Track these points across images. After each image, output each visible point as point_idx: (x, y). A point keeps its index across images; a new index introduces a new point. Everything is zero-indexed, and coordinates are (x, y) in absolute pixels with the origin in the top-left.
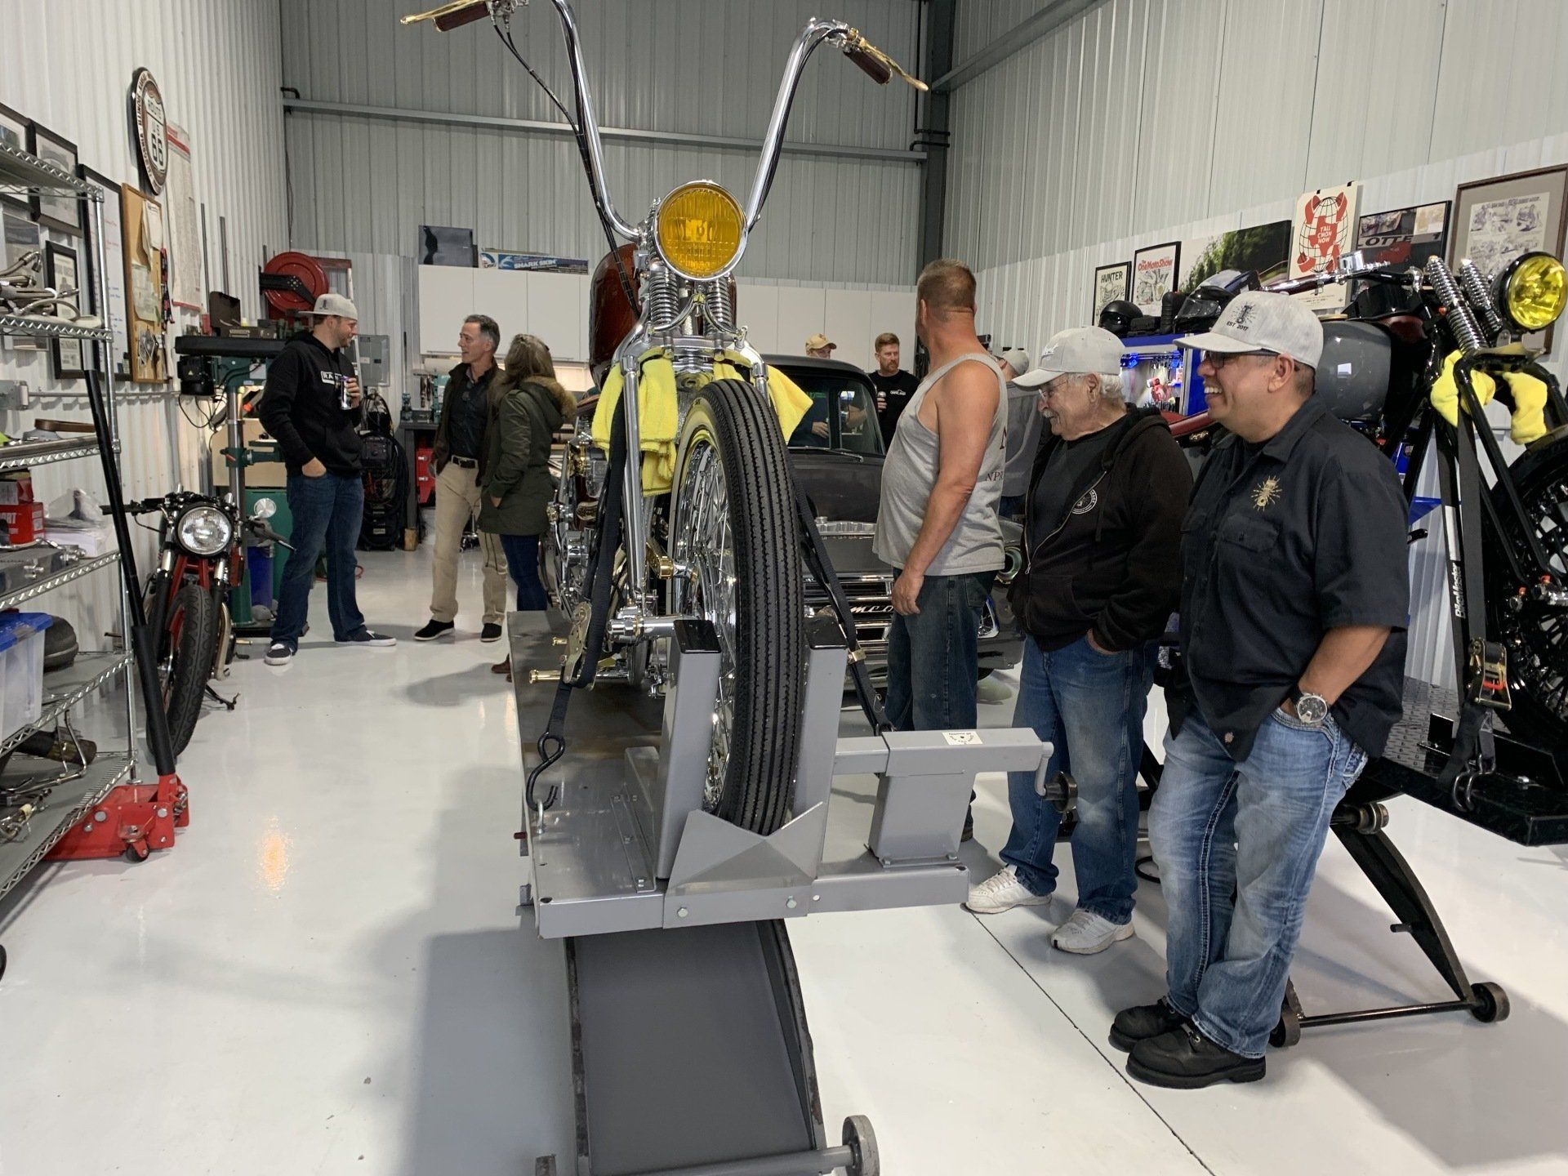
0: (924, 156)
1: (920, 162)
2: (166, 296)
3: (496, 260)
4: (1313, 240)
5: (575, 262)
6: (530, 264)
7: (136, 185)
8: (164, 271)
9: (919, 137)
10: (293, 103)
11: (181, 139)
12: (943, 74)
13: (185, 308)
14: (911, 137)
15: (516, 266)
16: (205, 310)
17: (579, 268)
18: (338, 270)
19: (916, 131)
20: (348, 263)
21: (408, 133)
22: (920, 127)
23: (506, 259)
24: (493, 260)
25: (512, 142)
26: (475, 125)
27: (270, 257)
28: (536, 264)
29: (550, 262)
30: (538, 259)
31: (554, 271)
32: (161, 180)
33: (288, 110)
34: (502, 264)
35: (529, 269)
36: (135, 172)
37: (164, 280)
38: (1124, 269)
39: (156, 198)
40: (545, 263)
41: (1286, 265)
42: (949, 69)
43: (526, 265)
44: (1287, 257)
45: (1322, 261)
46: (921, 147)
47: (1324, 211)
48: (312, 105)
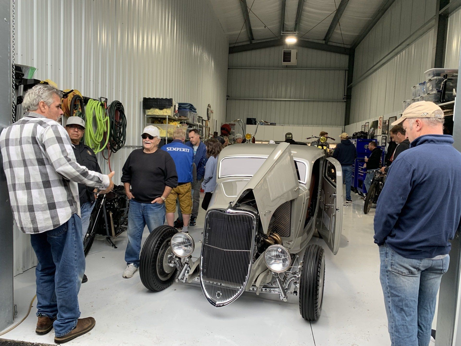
0: (346, 100)
1: (345, 101)
2: (209, 134)
4: (380, 123)
5: (274, 123)
7: (207, 120)
8: (209, 130)
9: (345, 97)
10: (228, 98)
11: (212, 111)
12: (350, 84)
13: (211, 135)
15: (263, 124)
16: (213, 135)
18: (233, 126)
19: (344, 96)
20: (235, 124)
21: (246, 102)
22: (345, 95)
24: (259, 124)
25: (264, 102)
26: (258, 100)
27: (223, 125)
31: (270, 125)
32: (210, 118)
33: (227, 99)
34: (261, 124)
35: (265, 125)
36: (207, 118)
37: (209, 131)
38: (364, 126)
39: (209, 121)
41: (377, 127)
42: (352, 83)
44: (377, 126)
45: (380, 127)
46: (345, 99)
47: (381, 119)
48: (231, 98)
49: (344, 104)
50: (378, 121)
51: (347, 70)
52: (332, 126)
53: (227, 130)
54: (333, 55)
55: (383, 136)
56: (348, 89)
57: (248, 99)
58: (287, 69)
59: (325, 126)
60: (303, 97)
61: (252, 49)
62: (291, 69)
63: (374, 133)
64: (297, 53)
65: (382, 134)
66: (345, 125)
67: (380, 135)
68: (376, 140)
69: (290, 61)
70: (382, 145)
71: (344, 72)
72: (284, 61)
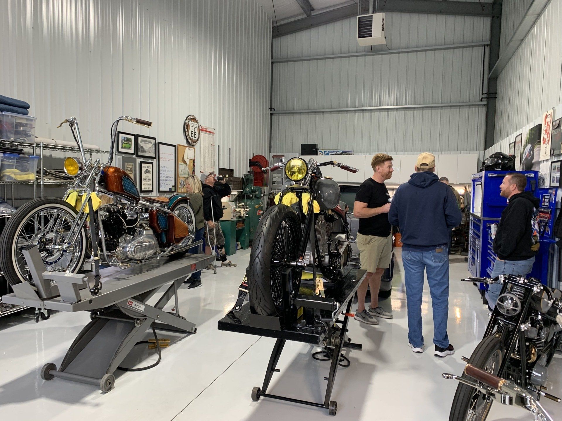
0: (485, 103)
1: (484, 105)
2: (194, 171)
3: (324, 152)
4: (546, 131)
5: (349, 151)
6: (334, 153)
7: (184, 144)
8: (194, 164)
9: (484, 96)
10: (272, 112)
11: (209, 130)
14: (481, 96)
15: (330, 154)
17: (351, 153)
19: (483, 94)
21: (304, 117)
22: (485, 92)
23: (327, 152)
24: (322, 153)
26: (323, 112)
28: (336, 153)
29: (340, 152)
30: (336, 151)
31: (341, 155)
32: (196, 142)
33: (272, 114)
34: (325, 154)
37: (193, 167)
38: (513, 144)
39: (192, 146)
40: (339, 152)
41: (540, 142)
43: (333, 153)
44: (540, 139)
45: (547, 140)
46: (485, 99)
47: (548, 120)
48: (278, 112)
49: (483, 110)
50: (540, 125)
51: (488, 45)
52: (459, 152)
53: (260, 165)
54: (459, 19)
55: (552, 162)
56: (489, 80)
57: (306, 113)
58: (374, 55)
59: (446, 152)
60: (404, 103)
61: (311, 26)
62: (379, 54)
63: (533, 158)
64: (383, 19)
65: (552, 155)
66: (485, 149)
67: (547, 160)
68: (536, 173)
69: (371, 36)
70: (552, 185)
71: (481, 49)
72: (359, 37)
